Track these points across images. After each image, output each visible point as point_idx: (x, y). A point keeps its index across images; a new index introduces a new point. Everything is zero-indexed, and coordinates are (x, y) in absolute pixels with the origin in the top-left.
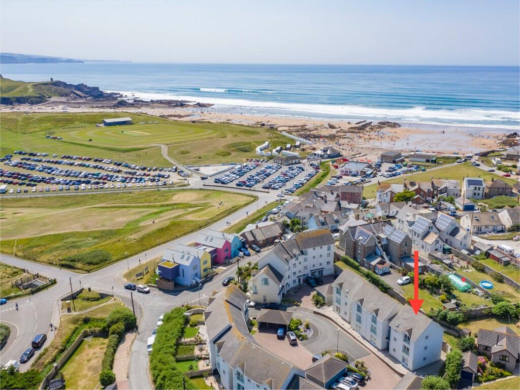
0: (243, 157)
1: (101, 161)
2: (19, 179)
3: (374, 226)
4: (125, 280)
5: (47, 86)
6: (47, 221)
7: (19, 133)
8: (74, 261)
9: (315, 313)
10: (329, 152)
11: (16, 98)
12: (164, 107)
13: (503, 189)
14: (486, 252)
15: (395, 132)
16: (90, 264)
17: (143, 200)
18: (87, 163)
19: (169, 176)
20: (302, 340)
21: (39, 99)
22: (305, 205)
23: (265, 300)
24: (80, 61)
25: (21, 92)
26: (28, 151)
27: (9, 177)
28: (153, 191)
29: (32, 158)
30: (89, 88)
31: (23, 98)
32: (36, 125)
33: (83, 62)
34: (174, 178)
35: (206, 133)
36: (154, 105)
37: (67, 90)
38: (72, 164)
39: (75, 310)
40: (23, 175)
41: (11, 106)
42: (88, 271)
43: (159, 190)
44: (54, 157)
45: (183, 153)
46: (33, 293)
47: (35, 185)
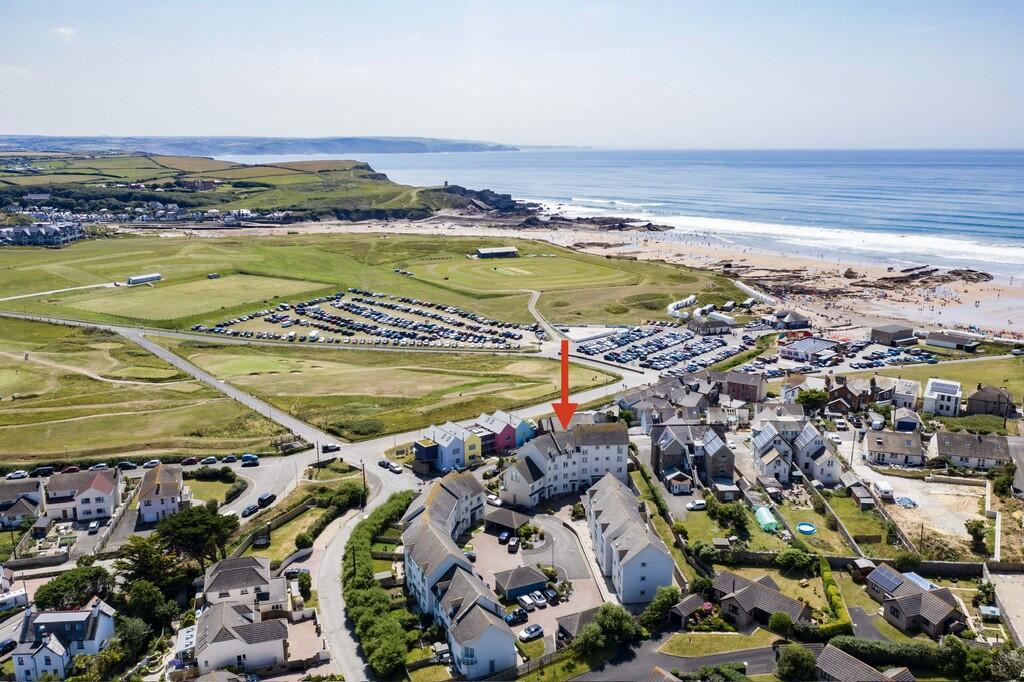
0: (644, 318)
1: (443, 309)
2: (338, 324)
3: (692, 429)
4: (384, 456)
5: (437, 193)
6: (343, 379)
7: (365, 264)
8: (342, 427)
9: (565, 525)
10: (786, 320)
11: (392, 210)
12: (592, 229)
13: (995, 403)
14: (849, 488)
15: (966, 292)
16: (357, 433)
17: (467, 366)
18: (425, 310)
19: (521, 337)
20: (524, 549)
21: (422, 213)
22: (653, 394)
23: (515, 500)
24: (514, 149)
25: (400, 201)
26: (365, 289)
27: (328, 321)
28: (487, 355)
29: (365, 298)
30: (497, 196)
31: (401, 210)
32: (390, 254)
33: (517, 149)
34: (528, 339)
35: (613, 276)
36: (581, 225)
37: (464, 200)
38: (407, 311)
39: (316, 478)
40: (344, 321)
41: (385, 222)
42: (352, 441)
43: (494, 355)
44: (392, 299)
45: (558, 305)
46: (286, 454)
47: (352, 334)
